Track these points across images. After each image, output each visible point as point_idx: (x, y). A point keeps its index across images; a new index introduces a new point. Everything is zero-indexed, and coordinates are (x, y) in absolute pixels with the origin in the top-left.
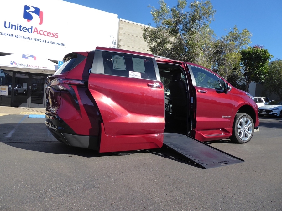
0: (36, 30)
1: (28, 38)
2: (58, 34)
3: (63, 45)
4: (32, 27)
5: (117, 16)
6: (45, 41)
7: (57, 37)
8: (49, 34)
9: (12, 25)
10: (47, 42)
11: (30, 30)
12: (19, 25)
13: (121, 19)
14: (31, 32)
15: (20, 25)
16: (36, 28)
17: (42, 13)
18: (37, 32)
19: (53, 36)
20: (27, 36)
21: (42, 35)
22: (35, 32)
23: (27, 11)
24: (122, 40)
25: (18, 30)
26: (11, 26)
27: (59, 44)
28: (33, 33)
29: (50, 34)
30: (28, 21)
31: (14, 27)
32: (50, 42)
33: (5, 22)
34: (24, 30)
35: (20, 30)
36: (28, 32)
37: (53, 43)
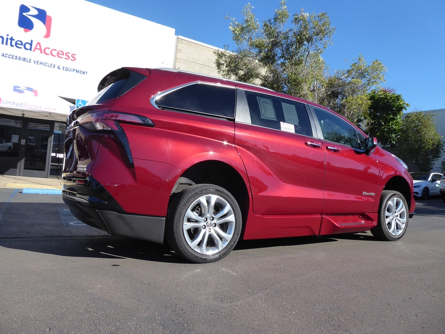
0: (38, 47)
1: (24, 59)
2: (75, 55)
3: (84, 73)
4: (32, 41)
5: (174, 30)
6: (52, 66)
7: (73, 59)
8: (60, 54)
10: (56, 67)
11: (28, 46)
12: (9, 37)
13: (180, 37)
14: (31, 49)
15: (12, 37)
16: (39, 43)
17: (50, 18)
18: (40, 49)
19: (67, 58)
20: (22, 56)
21: (49, 54)
22: (36, 50)
23: (24, 14)
27: (77, 71)
28: (34, 51)
29: (63, 54)
30: (26, 31)
32: (61, 68)
34: (18, 46)
35: (12, 46)
36: (25, 49)
37: (67, 69)
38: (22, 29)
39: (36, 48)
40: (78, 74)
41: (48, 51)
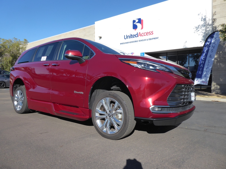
1: (136, 41)
2: (153, 31)
3: (157, 38)
4: (137, 33)
7: (152, 34)
8: (147, 34)
9: (128, 36)
10: (146, 40)
12: (131, 35)
16: (140, 33)
17: (142, 20)
19: (150, 34)
20: (135, 40)
23: (134, 24)
24: (216, 13)
25: (130, 38)
26: (127, 37)
27: (154, 39)
29: (148, 33)
30: (135, 30)
31: (128, 37)
32: (148, 39)
33: (125, 35)
34: (134, 37)
35: (132, 38)
36: (136, 37)
37: (150, 39)
39: (139, 35)
40: (155, 40)
41: (143, 35)
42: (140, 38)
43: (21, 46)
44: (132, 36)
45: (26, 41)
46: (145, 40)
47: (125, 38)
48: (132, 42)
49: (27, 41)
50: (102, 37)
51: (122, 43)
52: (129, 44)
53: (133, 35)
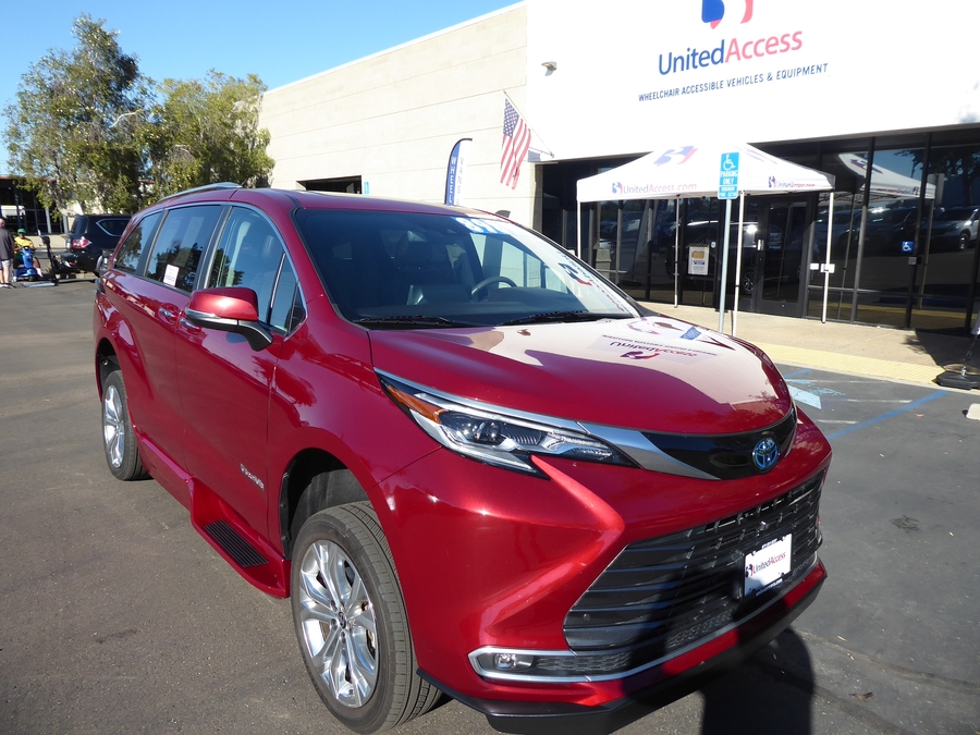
1: (713, 86)
2: (800, 33)
3: (819, 69)
4: (723, 41)
6: (758, 79)
7: (796, 44)
8: (771, 45)
9: (676, 60)
11: (717, 56)
12: (691, 52)
16: (734, 41)
19: (784, 47)
20: (710, 81)
25: (688, 68)
26: (673, 61)
27: (805, 71)
29: (776, 44)
30: (713, 27)
31: (679, 62)
32: (774, 76)
33: (661, 56)
34: (704, 62)
35: (695, 67)
36: (715, 63)
37: (784, 75)
38: (709, 24)
39: (730, 54)
40: (809, 76)
41: (750, 50)
42: (733, 68)
43: (239, 106)
44: (696, 59)
45: (255, 81)
46: (758, 78)
47: (665, 69)
48: (696, 89)
49: (260, 82)
50: (558, 67)
51: (647, 92)
52: (680, 96)
53: (699, 51)
